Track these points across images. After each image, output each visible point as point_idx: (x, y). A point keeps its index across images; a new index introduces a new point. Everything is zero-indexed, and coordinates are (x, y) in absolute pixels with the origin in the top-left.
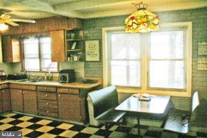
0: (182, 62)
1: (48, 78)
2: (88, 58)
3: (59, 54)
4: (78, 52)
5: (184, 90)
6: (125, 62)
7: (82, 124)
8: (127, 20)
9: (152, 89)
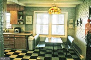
0: (64, 25)
1: (6, 31)
2: (27, 23)
3: (14, 21)
4: (23, 20)
5: (64, 35)
6: (40, 25)
7: (26, 50)
8: (50, 10)
9: (53, 35)
